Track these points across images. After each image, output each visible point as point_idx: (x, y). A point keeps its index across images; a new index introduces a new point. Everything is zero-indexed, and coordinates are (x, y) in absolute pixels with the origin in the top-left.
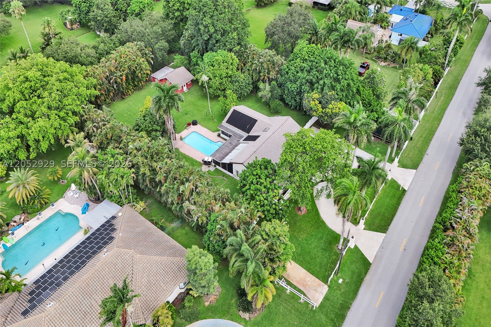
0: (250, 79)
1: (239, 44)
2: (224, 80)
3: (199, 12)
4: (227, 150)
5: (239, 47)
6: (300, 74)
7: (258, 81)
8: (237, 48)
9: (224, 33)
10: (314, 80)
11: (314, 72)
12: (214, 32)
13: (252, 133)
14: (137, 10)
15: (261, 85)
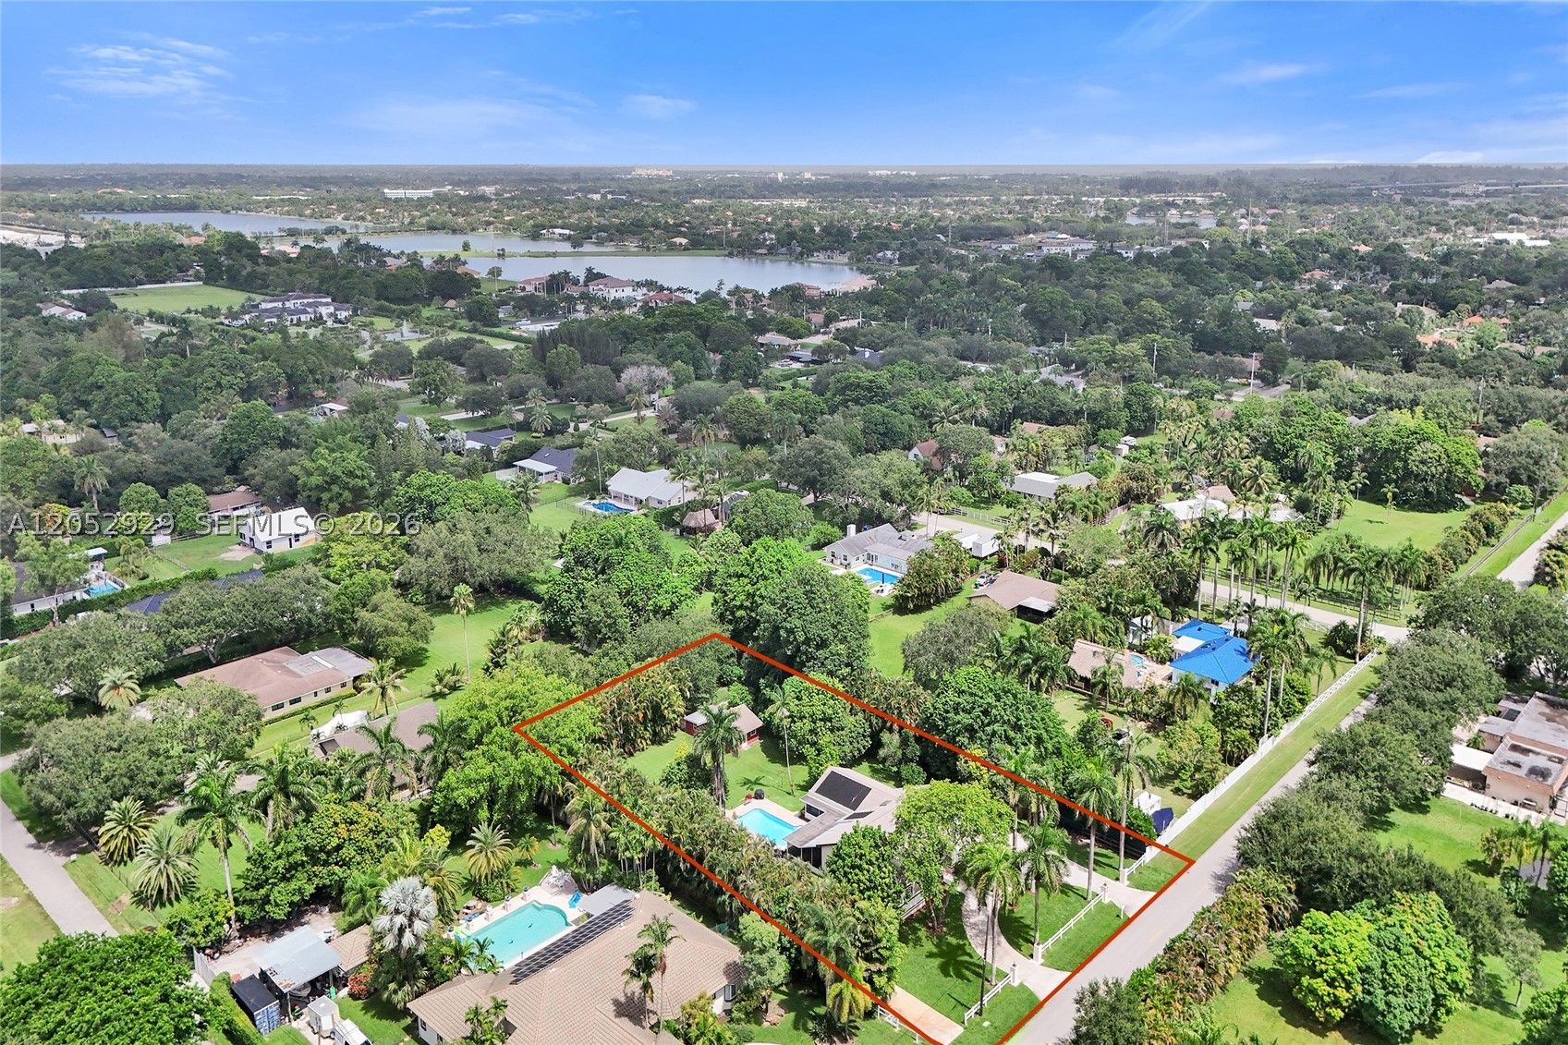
0: (867, 725)
1: (847, 665)
2: (819, 724)
3: (780, 608)
4: (815, 833)
5: (848, 670)
6: (951, 715)
7: (881, 731)
8: (846, 671)
9: (823, 644)
10: (976, 727)
11: (977, 712)
12: (803, 643)
13: (860, 810)
14: (666, 605)
15: (885, 737)
